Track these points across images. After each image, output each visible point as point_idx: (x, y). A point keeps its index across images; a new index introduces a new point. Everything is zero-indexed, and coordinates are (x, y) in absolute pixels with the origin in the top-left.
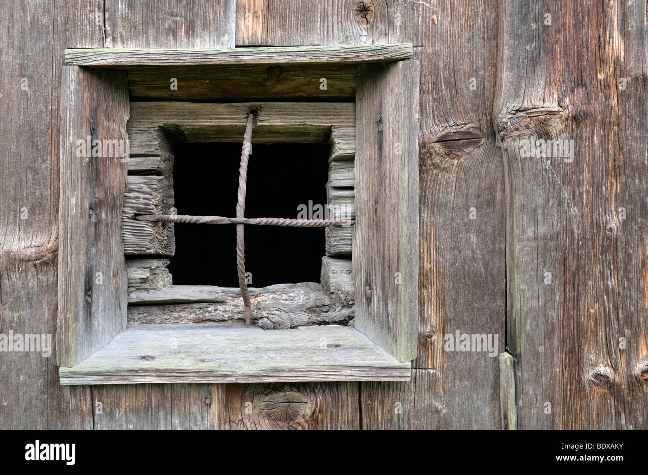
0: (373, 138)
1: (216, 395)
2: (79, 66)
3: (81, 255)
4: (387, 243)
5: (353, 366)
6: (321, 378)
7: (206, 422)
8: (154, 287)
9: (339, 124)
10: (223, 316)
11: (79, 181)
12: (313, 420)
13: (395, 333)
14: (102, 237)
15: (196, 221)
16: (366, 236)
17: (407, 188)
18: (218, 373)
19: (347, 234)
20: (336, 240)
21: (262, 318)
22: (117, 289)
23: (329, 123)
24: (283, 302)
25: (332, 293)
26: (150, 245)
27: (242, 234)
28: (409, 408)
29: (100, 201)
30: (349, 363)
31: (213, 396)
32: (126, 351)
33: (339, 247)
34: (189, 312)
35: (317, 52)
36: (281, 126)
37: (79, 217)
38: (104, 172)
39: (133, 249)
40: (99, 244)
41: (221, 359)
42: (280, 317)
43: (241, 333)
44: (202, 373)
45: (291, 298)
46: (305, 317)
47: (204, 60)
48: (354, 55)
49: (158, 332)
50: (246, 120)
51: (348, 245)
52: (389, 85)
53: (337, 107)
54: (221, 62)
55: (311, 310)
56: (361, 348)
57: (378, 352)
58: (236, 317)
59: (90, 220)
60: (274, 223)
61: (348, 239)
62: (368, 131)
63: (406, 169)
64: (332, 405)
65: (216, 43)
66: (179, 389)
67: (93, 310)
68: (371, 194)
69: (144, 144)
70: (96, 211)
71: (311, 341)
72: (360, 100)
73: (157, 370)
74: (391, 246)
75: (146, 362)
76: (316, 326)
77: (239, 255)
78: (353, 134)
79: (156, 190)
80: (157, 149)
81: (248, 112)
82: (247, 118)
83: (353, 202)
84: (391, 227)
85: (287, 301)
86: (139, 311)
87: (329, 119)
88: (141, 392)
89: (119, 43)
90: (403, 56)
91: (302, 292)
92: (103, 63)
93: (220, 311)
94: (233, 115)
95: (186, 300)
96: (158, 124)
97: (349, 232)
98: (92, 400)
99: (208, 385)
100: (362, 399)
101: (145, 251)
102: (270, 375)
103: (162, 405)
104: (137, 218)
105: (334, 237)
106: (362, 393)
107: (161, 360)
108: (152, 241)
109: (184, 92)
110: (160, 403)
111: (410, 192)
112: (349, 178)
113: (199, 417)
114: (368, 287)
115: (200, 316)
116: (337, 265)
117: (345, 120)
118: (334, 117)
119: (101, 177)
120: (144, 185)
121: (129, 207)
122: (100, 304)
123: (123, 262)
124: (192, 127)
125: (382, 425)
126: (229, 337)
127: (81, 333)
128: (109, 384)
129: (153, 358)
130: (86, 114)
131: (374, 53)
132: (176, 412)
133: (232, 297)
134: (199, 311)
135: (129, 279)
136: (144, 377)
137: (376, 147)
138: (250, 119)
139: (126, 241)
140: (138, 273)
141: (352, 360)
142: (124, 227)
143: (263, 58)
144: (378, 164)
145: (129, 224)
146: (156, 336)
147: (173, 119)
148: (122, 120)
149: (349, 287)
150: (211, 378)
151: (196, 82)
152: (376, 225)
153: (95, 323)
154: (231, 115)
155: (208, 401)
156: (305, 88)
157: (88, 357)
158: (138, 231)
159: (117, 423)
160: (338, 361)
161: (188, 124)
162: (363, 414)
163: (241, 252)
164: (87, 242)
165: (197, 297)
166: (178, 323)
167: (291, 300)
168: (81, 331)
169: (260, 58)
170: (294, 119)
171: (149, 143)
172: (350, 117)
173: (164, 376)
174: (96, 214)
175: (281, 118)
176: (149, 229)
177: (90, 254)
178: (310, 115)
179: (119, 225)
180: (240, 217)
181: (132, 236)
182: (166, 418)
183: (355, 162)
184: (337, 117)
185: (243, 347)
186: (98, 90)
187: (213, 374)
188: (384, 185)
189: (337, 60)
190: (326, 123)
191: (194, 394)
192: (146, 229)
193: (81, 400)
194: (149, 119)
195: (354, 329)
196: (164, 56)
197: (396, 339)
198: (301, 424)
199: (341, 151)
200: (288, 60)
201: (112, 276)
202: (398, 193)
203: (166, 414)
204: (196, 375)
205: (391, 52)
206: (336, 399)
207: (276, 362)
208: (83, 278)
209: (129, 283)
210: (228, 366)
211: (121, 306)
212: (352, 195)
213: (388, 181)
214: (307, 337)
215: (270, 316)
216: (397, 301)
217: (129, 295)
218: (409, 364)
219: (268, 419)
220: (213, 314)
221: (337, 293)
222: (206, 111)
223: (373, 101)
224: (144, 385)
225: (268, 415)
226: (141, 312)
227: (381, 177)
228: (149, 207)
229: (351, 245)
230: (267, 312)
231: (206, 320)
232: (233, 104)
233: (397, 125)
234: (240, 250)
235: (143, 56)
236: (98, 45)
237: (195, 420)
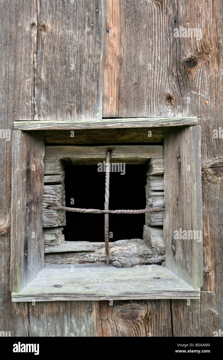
0: (175, 165)
1: (95, 306)
2: (22, 130)
3: (23, 231)
4: (185, 223)
5: (169, 291)
6: (152, 297)
7: (90, 321)
8: (57, 244)
9: (155, 157)
10: (94, 259)
11: (22, 192)
12: (146, 319)
13: (191, 272)
14: (32, 220)
15: (83, 212)
16: (172, 218)
17: (196, 194)
18: (96, 295)
19: (160, 216)
20: (154, 219)
21: (115, 260)
22: (39, 247)
23: (150, 156)
24: (125, 251)
25: (153, 248)
26: (56, 223)
27: (108, 219)
28: (198, 312)
29: (31, 201)
30: (167, 289)
31: (93, 307)
32: (45, 282)
33: (156, 223)
34: (76, 257)
35: (147, 122)
36: (124, 158)
37: (21, 211)
38: (33, 185)
39: (47, 224)
40: (31, 224)
41: (97, 287)
42: (125, 260)
43: (105, 270)
44: (88, 295)
45: (129, 249)
46: (138, 260)
47: (87, 127)
48: (167, 123)
49: (61, 269)
50: (105, 155)
51: (161, 221)
52: (184, 138)
53: (154, 148)
54: (96, 127)
55: (141, 256)
56: (172, 280)
57: (181, 282)
58: (101, 260)
59: (27, 212)
60: (124, 213)
61: (161, 218)
62: (172, 161)
63: (195, 184)
64: (156, 310)
65: (93, 117)
66: (75, 303)
67: (28, 259)
68: (174, 195)
69: (52, 168)
70: (29, 207)
71: (144, 275)
72: (167, 144)
73: (64, 294)
74: (187, 225)
75: (57, 289)
76: (144, 265)
77: (106, 230)
78: (163, 162)
79: (59, 193)
80: (59, 171)
81: (107, 151)
82: (106, 154)
83: (163, 198)
84: (187, 214)
85: (127, 251)
86: (49, 257)
87: (150, 154)
88: (54, 305)
89: (42, 117)
90: (193, 124)
91: (135, 245)
92: (34, 129)
93: (92, 256)
94: (99, 152)
95: (74, 251)
96: (59, 158)
97: (161, 214)
98: (28, 309)
99: (90, 301)
100: (172, 307)
101: (53, 226)
102: (124, 296)
103: (66, 312)
104: (49, 208)
105: (153, 217)
106: (172, 304)
107: (65, 288)
108: (57, 220)
109: (73, 140)
110: (65, 311)
111: (198, 196)
112: (161, 185)
113: (86, 319)
114: (174, 246)
115: (82, 259)
116: (155, 232)
117: (158, 155)
118: (152, 153)
119: (32, 188)
120: (53, 191)
121: (45, 202)
122: (32, 256)
123: (42, 232)
124: (77, 159)
125: (183, 322)
126: (99, 273)
127: (22, 273)
128: (37, 301)
129: (60, 286)
130: (25, 155)
131: (177, 122)
132: (73, 316)
133: (98, 248)
134: (81, 257)
135: (45, 241)
136: (57, 298)
137: (177, 170)
138: (108, 155)
139: (43, 220)
140: (49, 237)
141: (168, 287)
142: (42, 213)
143: (119, 125)
144: (178, 180)
145: (45, 211)
146: (60, 272)
147: (68, 155)
148: (41, 156)
149: (162, 244)
150: (93, 298)
151: (80, 136)
152: (178, 213)
153: (29, 267)
154: (98, 152)
155: (90, 310)
156: (137, 138)
157: (26, 286)
158: (50, 215)
159: (42, 322)
160: (161, 288)
161: (75, 157)
162: (173, 316)
163: (107, 228)
164: (25, 223)
165: (80, 249)
166: (70, 263)
167: (130, 250)
168: (23, 272)
169: (117, 125)
170: (131, 154)
171: (55, 168)
172: (161, 153)
173: (68, 297)
174: (29, 208)
175: (124, 154)
176: (55, 214)
177: (27, 230)
178: (139, 153)
179: (40, 213)
180: (106, 210)
181: (47, 218)
182: (68, 319)
183: (164, 177)
184: (154, 153)
185: (108, 279)
186: (30, 142)
187: (94, 295)
188: (182, 191)
189: (158, 126)
190: (148, 156)
191: (83, 306)
192: (54, 214)
193: (22, 310)
194: (55, 155)
195: (165, 267)
196: (66, 124)
197: (192, 275)
198: (140, 321)
199: (156, 171)
200: (131, 126)
201: (37, 240)
202: (191, 197)
203: (68, 317)
204: (85, 296)
205: (186, 122)
206: (158, 307)
207: (128, 289)
208: (23, 243)
209: (45, 243)
210: (102, 291)
211: (41, 256)
212: (162, 195)
213: (184, 189)
214: (141, 272)
215: (119, 260)
216: (192, 255)
217: (44, 249)
218: (199, 290)
219: (122, 318)
220: (89, 258)
221: (156, 248)
222: (85, 151)
223: (175, 146)
224: (56, 301)
225: (122, 316)
226: (51, 258)
227: (180, 187)
228: (55, 202)
229: (163, 221)
230: (117, 257)
231: (85, 262)
232: (99, 147)
233: (189, 160)
234: (106, 227)
235: (55, 125)
236: (31, 119)
237: (83, 320)
